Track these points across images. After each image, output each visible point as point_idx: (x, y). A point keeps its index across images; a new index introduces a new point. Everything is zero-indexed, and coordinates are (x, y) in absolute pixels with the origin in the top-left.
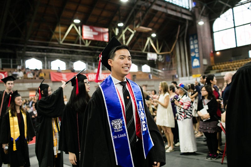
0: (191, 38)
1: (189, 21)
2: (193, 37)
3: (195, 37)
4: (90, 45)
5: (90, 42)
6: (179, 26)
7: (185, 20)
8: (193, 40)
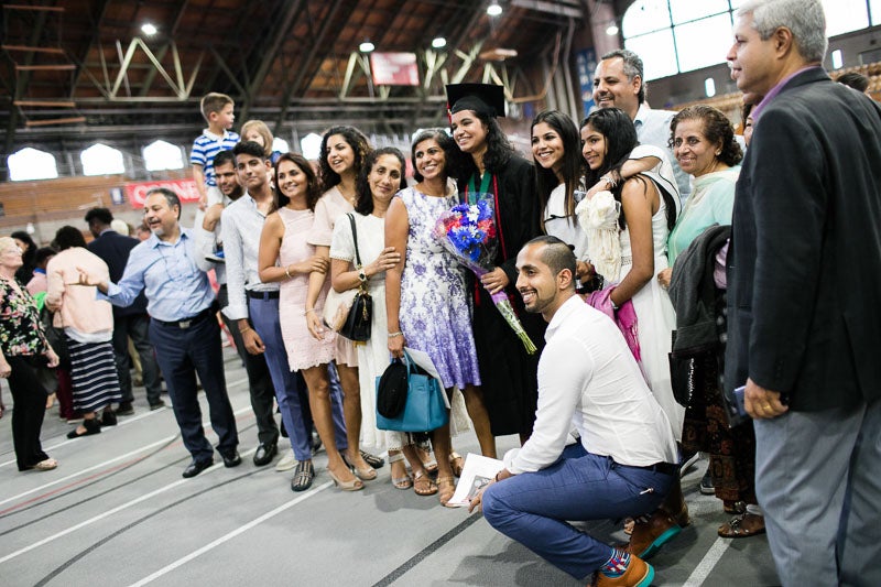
0: (581, 60)
2: (586, 57)
3: (590, 56)
4: (390, 95)
5: (388, 90)
8: (586, 64)
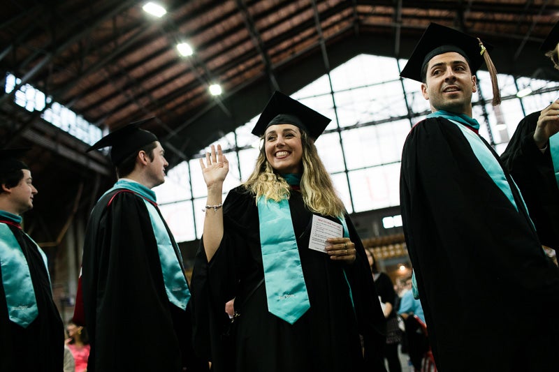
1: (103, 176)
6: (81, 186)
7: (93, 172)
